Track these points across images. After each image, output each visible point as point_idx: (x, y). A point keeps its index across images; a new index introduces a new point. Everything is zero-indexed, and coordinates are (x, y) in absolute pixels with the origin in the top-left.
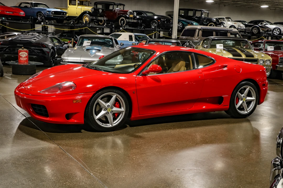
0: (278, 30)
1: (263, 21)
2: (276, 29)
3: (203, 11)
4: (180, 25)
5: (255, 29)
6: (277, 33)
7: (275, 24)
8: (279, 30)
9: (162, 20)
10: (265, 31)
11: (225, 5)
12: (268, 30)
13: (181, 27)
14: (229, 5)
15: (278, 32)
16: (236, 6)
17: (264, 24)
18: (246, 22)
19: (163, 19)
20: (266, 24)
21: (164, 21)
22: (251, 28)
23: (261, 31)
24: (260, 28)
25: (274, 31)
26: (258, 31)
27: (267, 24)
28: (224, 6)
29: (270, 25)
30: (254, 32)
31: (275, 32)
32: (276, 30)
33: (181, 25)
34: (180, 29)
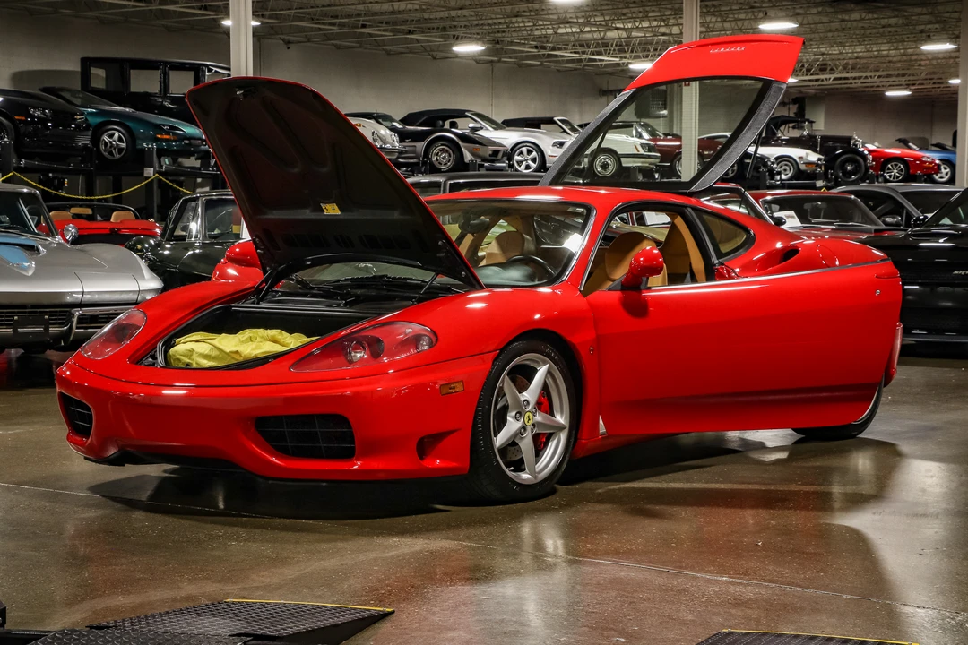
0: (529, 152)
1: (461, 114)
2: (524, 150)
3: (210, 70)
4: (117, 135)
5: (442, 150)
6: (528, 167)
7: (509, 124)
8: (534, 154)
9: (33, 117)
10: (485, 160)
11: (288, 43)
12: (496, 153)
13: (124, 145)
14: (309, 41)
15: (534, 160)
16: (338, 47)
17: (471, 125)
18: (394, 120)
19: (35, 108)
20: (479, 125)
21: (43, 121)
22: (421, 146)
23: (468, 157)
24: (460, 143)
25: (517, 158)
26: (453, 156)
27: (482, 128)
28: (285, 47)
29: (495, 129)
30: (437, 164)
31: (520, 163)
32: (521, 153)
33: (120, 140)
34: (117, 155)
